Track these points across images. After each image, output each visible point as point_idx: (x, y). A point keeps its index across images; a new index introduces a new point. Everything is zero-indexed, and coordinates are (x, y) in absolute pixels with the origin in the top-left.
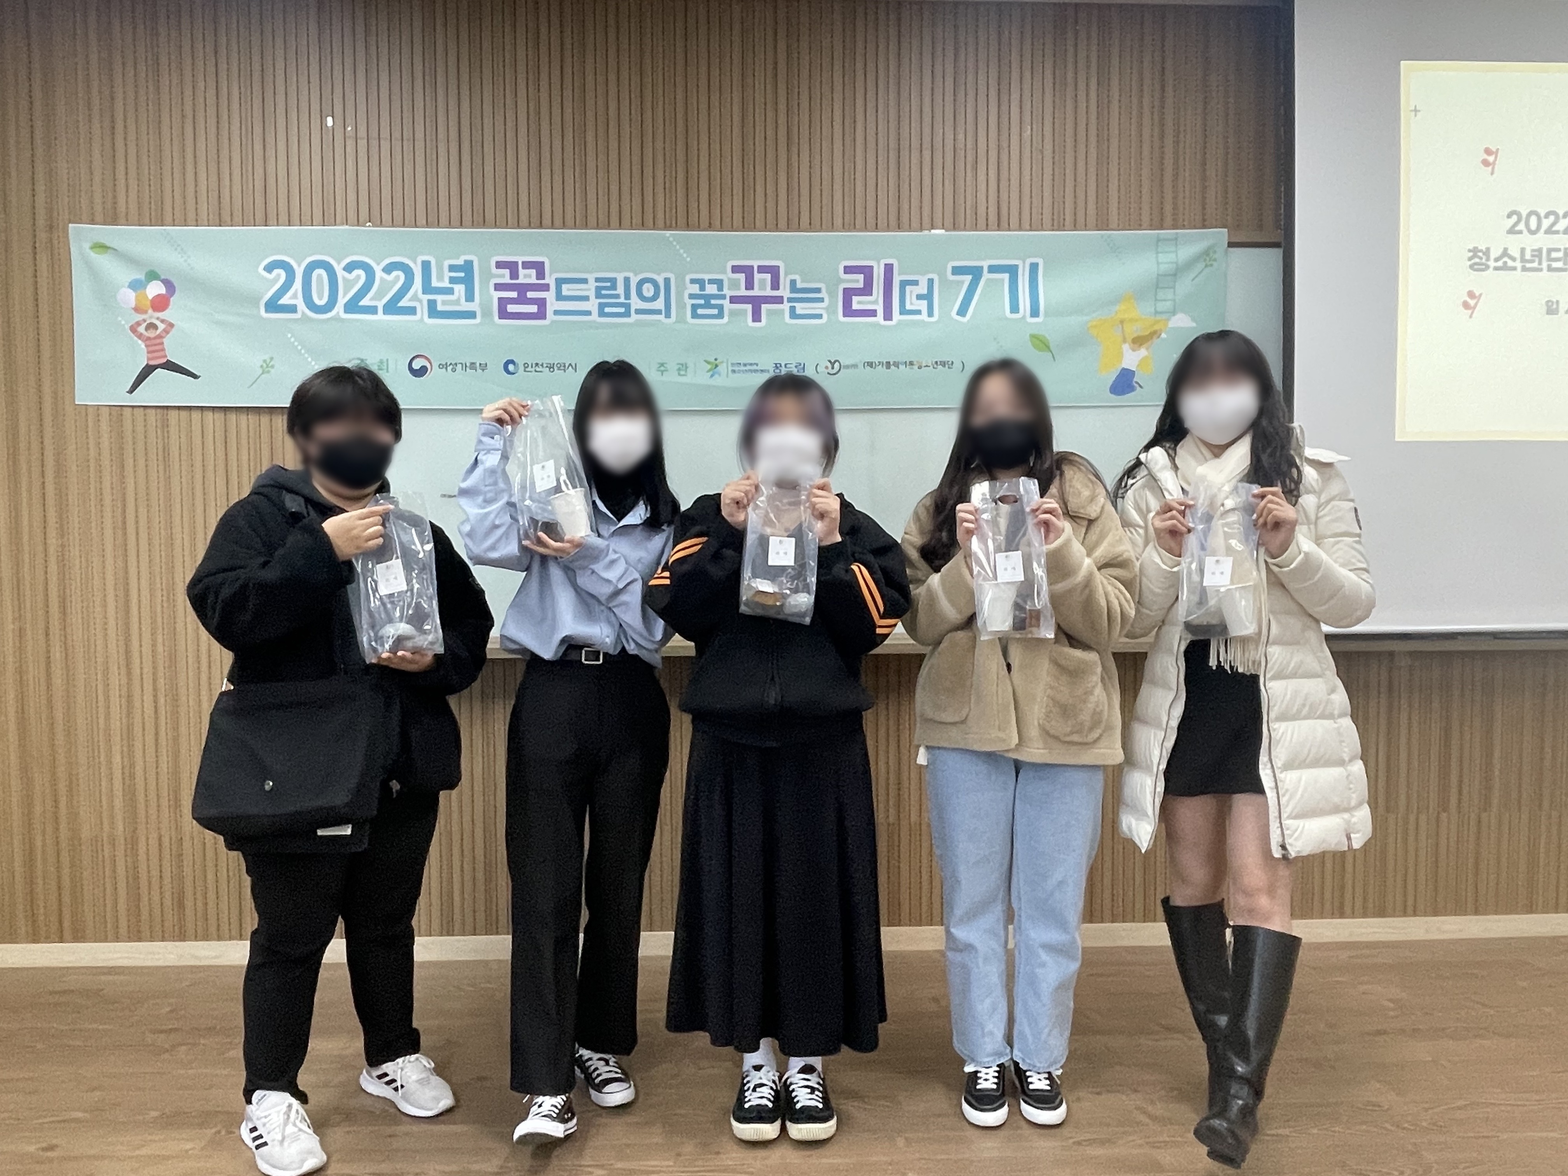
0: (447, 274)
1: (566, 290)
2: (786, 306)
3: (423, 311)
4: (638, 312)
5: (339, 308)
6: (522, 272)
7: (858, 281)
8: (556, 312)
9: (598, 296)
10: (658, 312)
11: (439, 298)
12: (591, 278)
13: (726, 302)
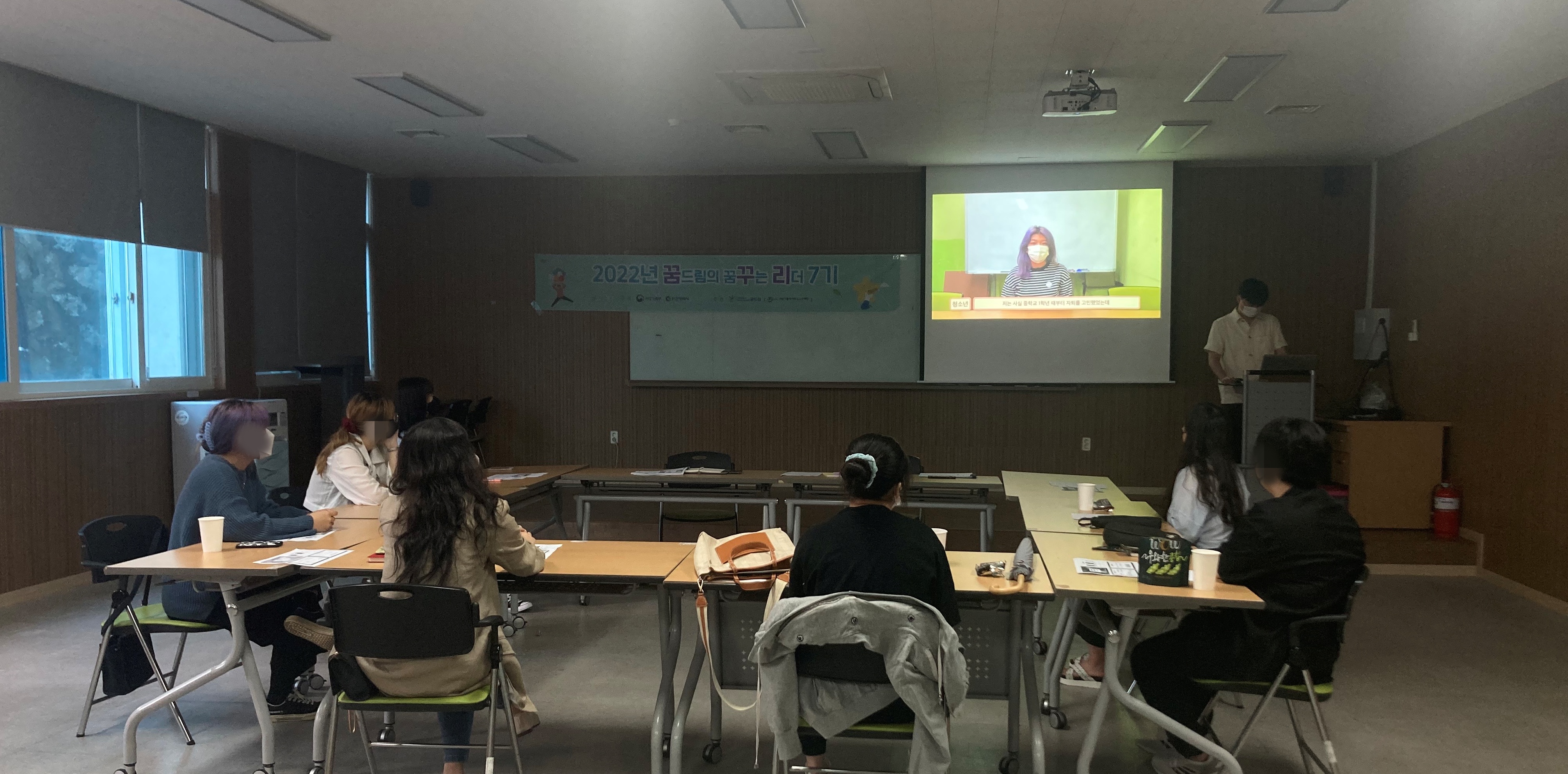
0: (649, 270)
1: (686, 274)
2: (755, 279)
3: (641, 282)
4: (709, 281)
5: (616, 281)
6: (672, 269)
7: (778, 271)
8: (683, 281)
9: (695, 275)
10: (714, 281)
11: (646, 277)
12: (694, 271)
13: (736, 279)
